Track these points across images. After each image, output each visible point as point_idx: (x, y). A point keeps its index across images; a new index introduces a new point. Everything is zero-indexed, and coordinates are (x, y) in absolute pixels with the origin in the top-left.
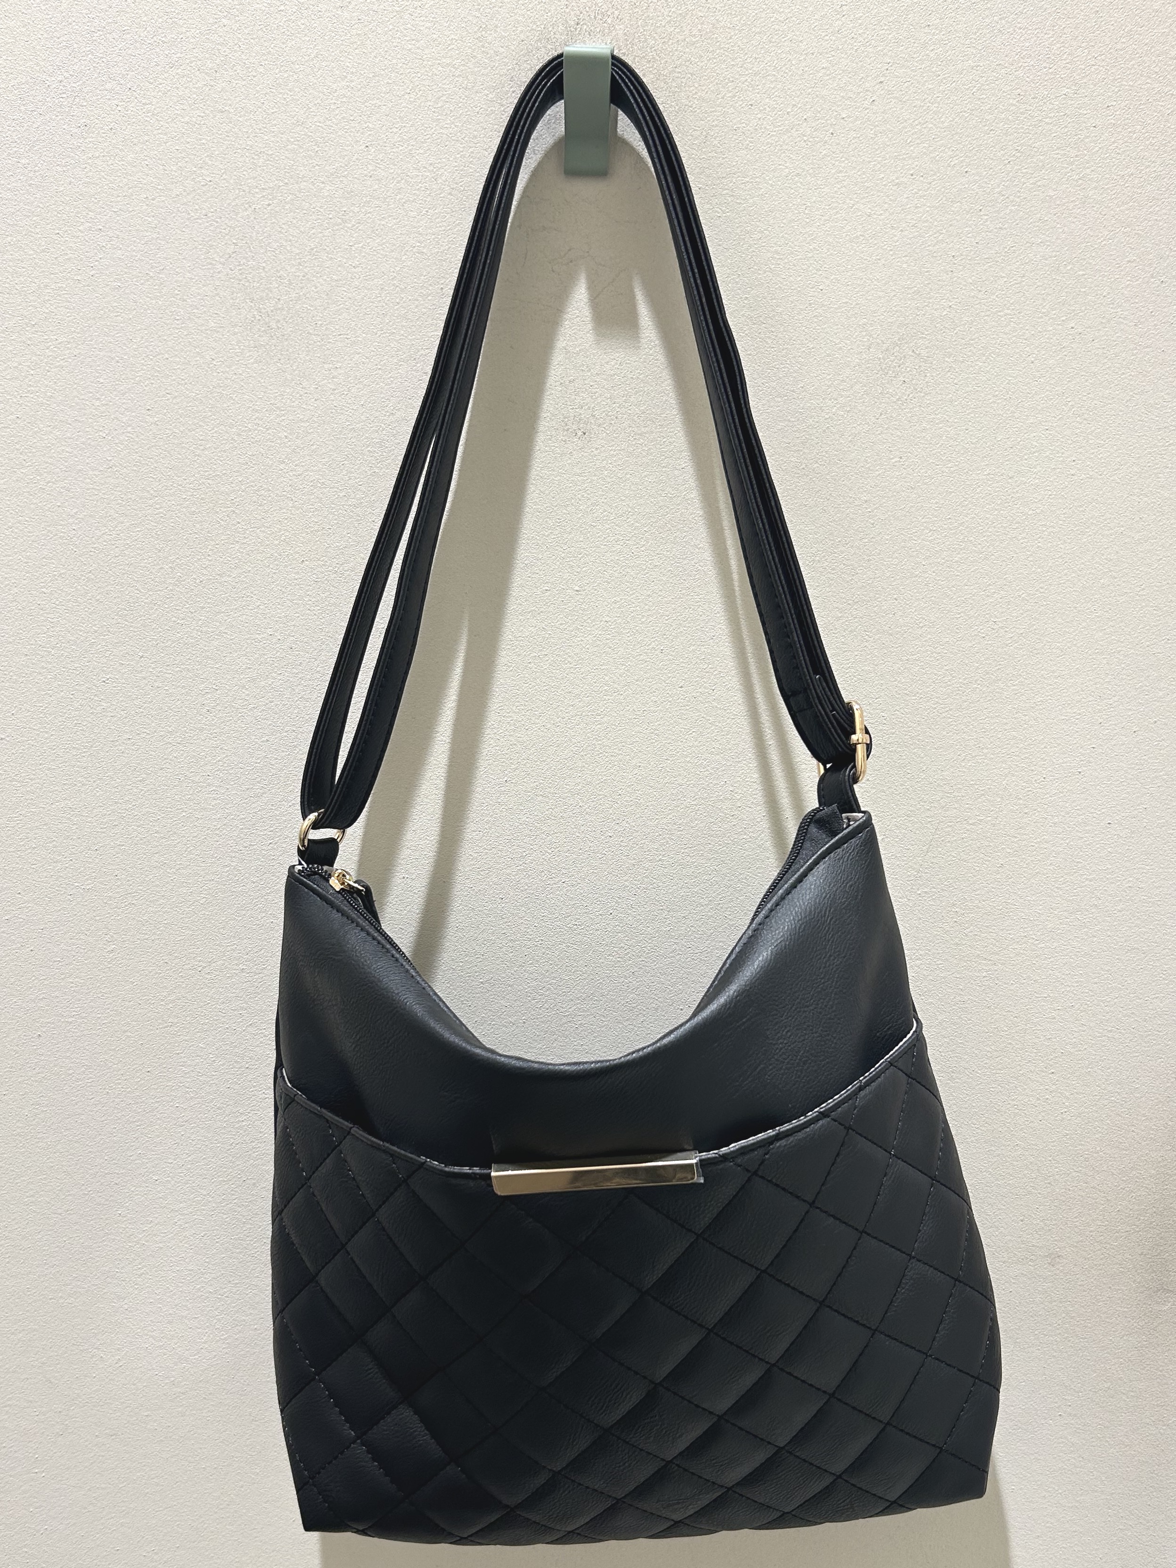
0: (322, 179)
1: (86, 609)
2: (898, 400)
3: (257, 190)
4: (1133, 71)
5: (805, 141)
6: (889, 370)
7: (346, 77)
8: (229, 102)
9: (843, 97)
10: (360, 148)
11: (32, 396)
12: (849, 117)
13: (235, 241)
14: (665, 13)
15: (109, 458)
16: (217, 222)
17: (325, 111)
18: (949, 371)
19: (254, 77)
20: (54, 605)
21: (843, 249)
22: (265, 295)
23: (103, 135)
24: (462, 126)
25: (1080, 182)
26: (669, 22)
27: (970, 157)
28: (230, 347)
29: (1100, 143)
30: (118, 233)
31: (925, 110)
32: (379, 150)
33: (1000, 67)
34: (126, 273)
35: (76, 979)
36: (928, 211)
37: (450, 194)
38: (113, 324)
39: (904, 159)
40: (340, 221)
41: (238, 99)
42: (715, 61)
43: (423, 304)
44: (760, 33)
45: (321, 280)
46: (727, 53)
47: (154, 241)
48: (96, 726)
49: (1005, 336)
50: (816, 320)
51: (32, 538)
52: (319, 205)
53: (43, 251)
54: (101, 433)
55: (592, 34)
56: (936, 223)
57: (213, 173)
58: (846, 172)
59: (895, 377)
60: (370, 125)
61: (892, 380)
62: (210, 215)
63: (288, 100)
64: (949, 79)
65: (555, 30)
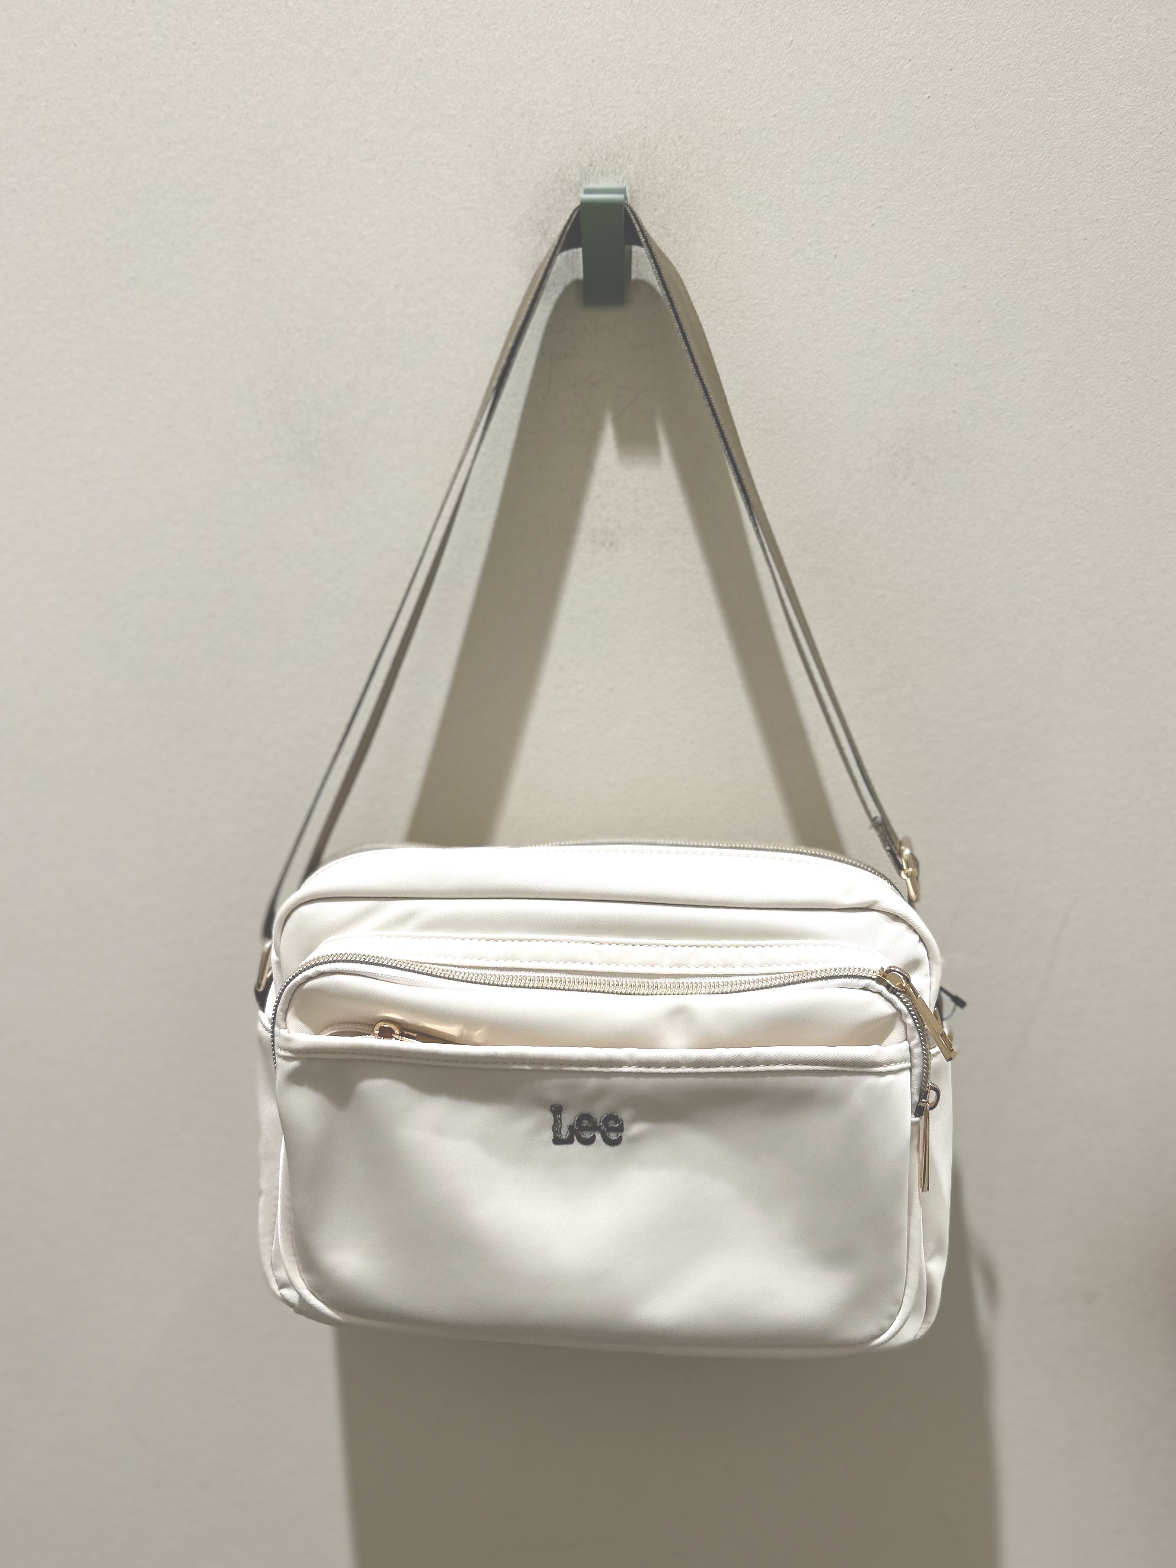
5: (810, 264)
9: (844, 222)
12: (851, 240)
25: (1073, 291)
27: (967, 272)
29: (1090, 254)
31: (922, 231)
36: (929, 324)
42: (721, 193)
44: (763, 166)
46: (732, 186)
55: (604, 174)
65: (569, 173)
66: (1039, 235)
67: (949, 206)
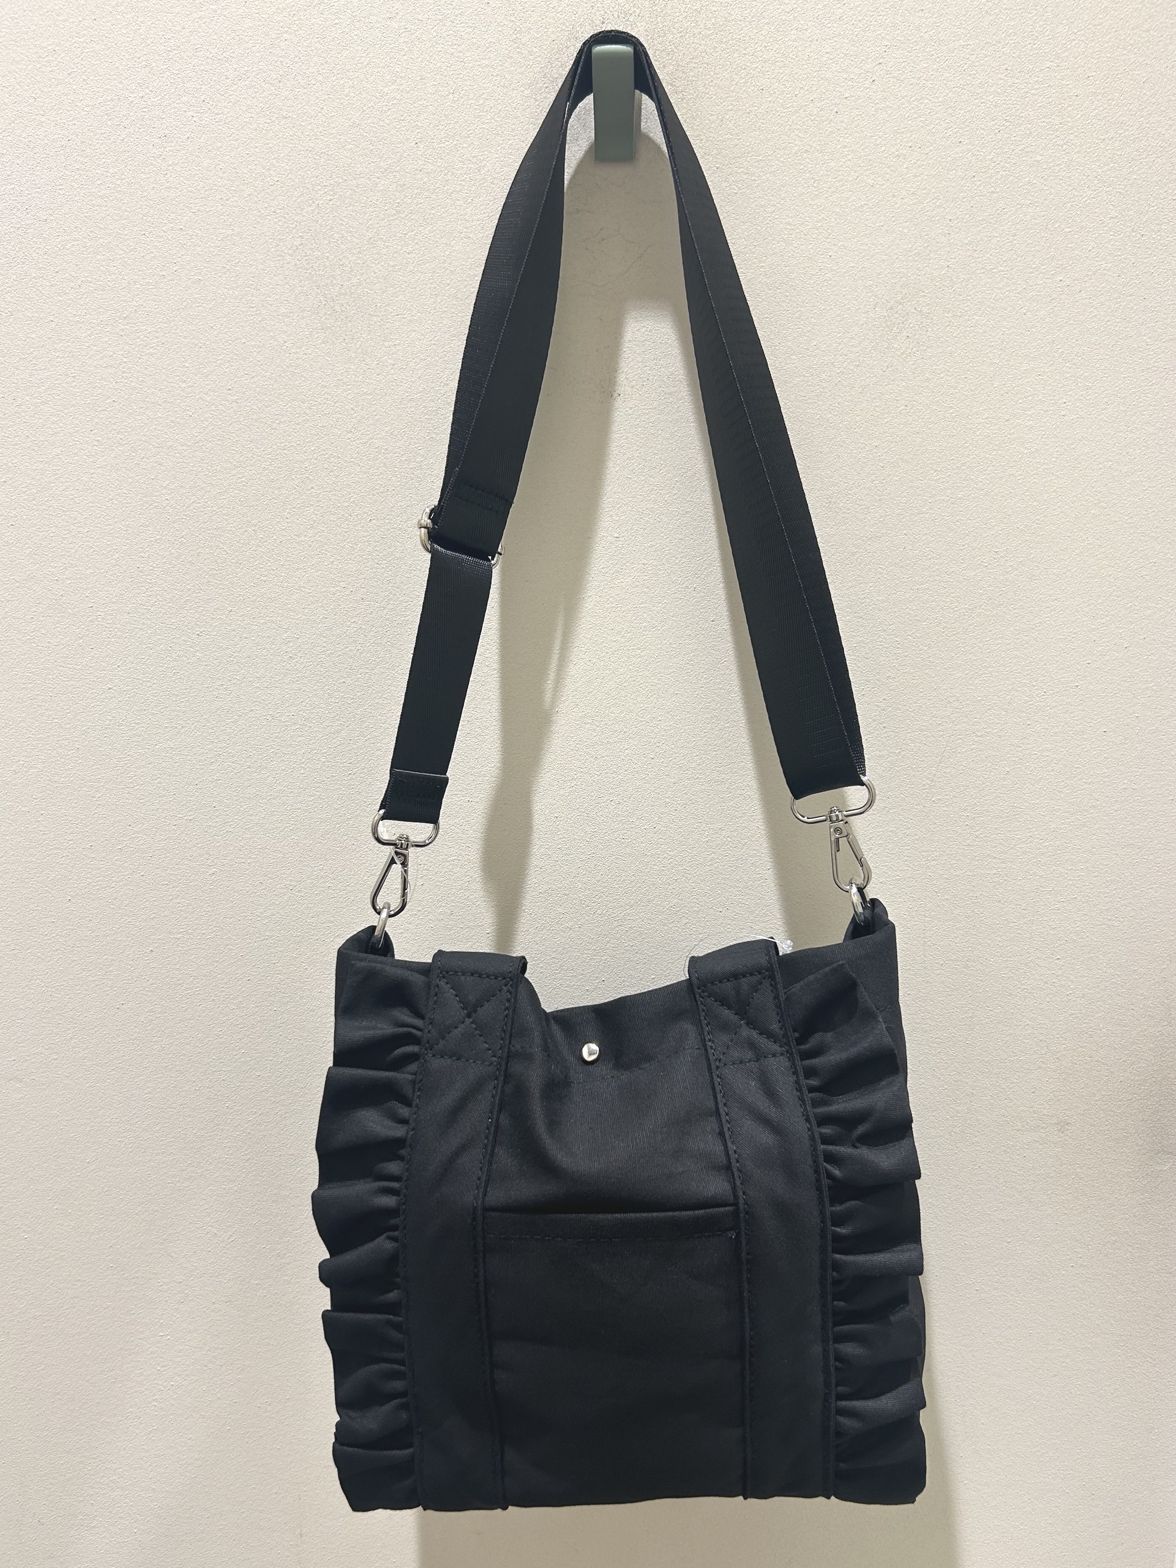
9: (846, 79)
14: (682, 9)
22: (330, 281)
46: (738, 43)
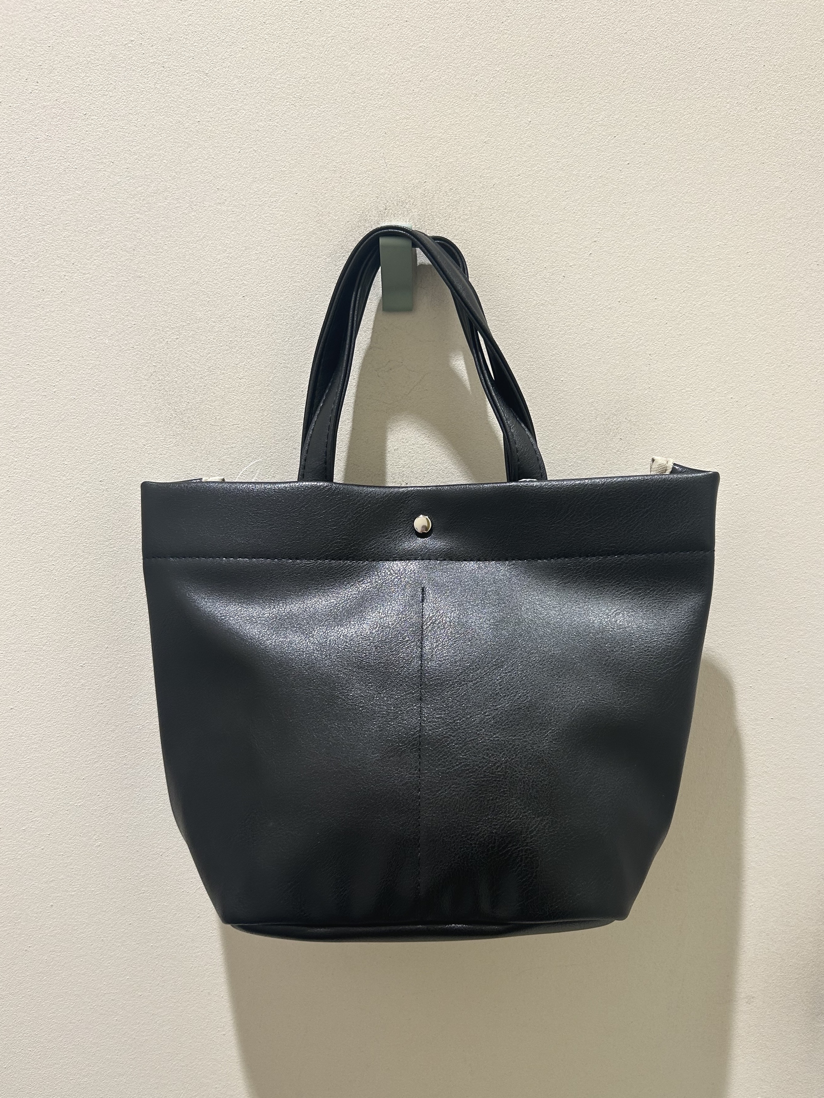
0: (214, 320)
1: (66, 618)
2: (618, 451)
3: (168, 329)
4: (762, 229)
5: (546, 282)
6: (610, 432)
7: (226, 250)
8: (145, 271)
10: (239, 297)
11: (17, 475)
12: (575, 265)
13: (154, 364)
15: (75, 515)
16: (141, 352)
17: (213, 274)
18: (651, 430)
19: (161, 253)
20: (43, 617)
21: (575, 353)
23: (56, 296)
24: (309, 280)
25: (732, 303)
26: (448, 206)
27: (657, 289)
28: (155, 436)
29: (743, 277)
30: (71, 362)
31: (625, 259)
32: (252, 299)
33: (674, 229)
34: (78, 389)
35: (75, 866)
36: (631, 325)
37: (304, 326)
38: (71, 424)
39: (614, 291)
40: (227, 348)
41: (151, 268)
42: (481, 231)
43: (289, 402)
44: (511, 211)
45: (217, 388)
47: (97, 367)
48: (78, 696)
49: (687, 406)
50: (559, 401)
51: (24, 572)
52: (212, 337)
53: (19, 377)
54: (68, 499)
55: (396, 215)
56: (637, 333)
57: (136, 319)
58: (575, 301)
59: (614, 436)
60: (245, 282)
61: (612, 438)
62: (135, 347)
63: (186, 267)
64: (641, 238)
65: (370, 214)
66: (707, 263)
67: (644, 241)
